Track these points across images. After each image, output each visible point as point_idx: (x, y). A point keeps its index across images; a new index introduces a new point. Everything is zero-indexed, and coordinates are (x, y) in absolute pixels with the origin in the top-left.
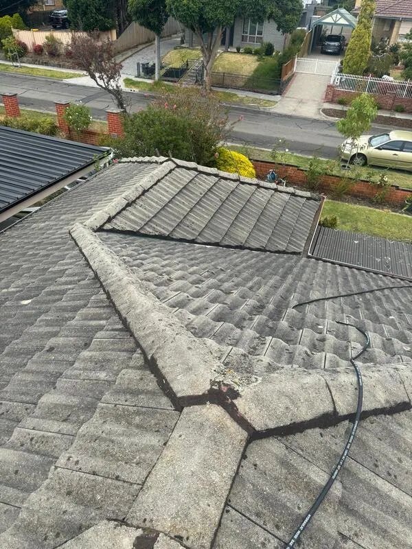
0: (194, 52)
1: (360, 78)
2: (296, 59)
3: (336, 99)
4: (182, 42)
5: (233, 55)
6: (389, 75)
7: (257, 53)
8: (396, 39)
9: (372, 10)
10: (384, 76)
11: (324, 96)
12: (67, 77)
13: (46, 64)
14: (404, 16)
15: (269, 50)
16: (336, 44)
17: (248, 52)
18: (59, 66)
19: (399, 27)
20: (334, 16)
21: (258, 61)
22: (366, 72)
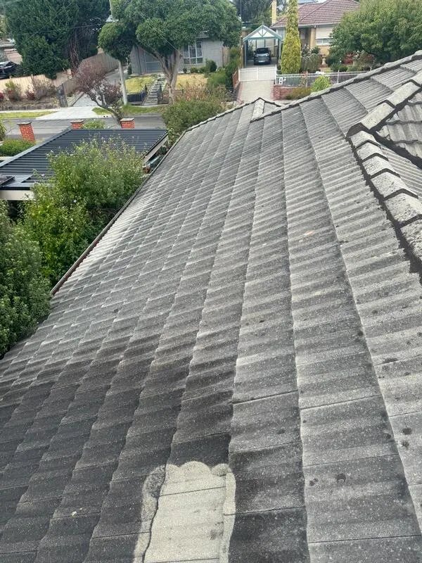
0: (145, 78)
1: (297, 76)
2: (239, 71)
3: (284, 96)
4: (130, 72)
5: (183, 76)
6: (320, 71)
7: (202, 71)
8: (314, 43)
9: (296, 20)
10: (317, 72)
11: (272, 96)
12: (39, 115)
13: (11, 108)
14: (317, 24)
15: (212, 67)
16: (266, 55)
17: (194, 71)
18: (24, 108)
19: (315, 34)
20: (261, 32)
21: (206, 77)
22: (301, 71)
